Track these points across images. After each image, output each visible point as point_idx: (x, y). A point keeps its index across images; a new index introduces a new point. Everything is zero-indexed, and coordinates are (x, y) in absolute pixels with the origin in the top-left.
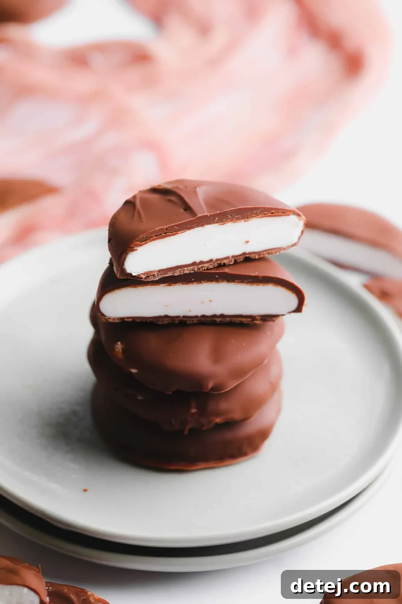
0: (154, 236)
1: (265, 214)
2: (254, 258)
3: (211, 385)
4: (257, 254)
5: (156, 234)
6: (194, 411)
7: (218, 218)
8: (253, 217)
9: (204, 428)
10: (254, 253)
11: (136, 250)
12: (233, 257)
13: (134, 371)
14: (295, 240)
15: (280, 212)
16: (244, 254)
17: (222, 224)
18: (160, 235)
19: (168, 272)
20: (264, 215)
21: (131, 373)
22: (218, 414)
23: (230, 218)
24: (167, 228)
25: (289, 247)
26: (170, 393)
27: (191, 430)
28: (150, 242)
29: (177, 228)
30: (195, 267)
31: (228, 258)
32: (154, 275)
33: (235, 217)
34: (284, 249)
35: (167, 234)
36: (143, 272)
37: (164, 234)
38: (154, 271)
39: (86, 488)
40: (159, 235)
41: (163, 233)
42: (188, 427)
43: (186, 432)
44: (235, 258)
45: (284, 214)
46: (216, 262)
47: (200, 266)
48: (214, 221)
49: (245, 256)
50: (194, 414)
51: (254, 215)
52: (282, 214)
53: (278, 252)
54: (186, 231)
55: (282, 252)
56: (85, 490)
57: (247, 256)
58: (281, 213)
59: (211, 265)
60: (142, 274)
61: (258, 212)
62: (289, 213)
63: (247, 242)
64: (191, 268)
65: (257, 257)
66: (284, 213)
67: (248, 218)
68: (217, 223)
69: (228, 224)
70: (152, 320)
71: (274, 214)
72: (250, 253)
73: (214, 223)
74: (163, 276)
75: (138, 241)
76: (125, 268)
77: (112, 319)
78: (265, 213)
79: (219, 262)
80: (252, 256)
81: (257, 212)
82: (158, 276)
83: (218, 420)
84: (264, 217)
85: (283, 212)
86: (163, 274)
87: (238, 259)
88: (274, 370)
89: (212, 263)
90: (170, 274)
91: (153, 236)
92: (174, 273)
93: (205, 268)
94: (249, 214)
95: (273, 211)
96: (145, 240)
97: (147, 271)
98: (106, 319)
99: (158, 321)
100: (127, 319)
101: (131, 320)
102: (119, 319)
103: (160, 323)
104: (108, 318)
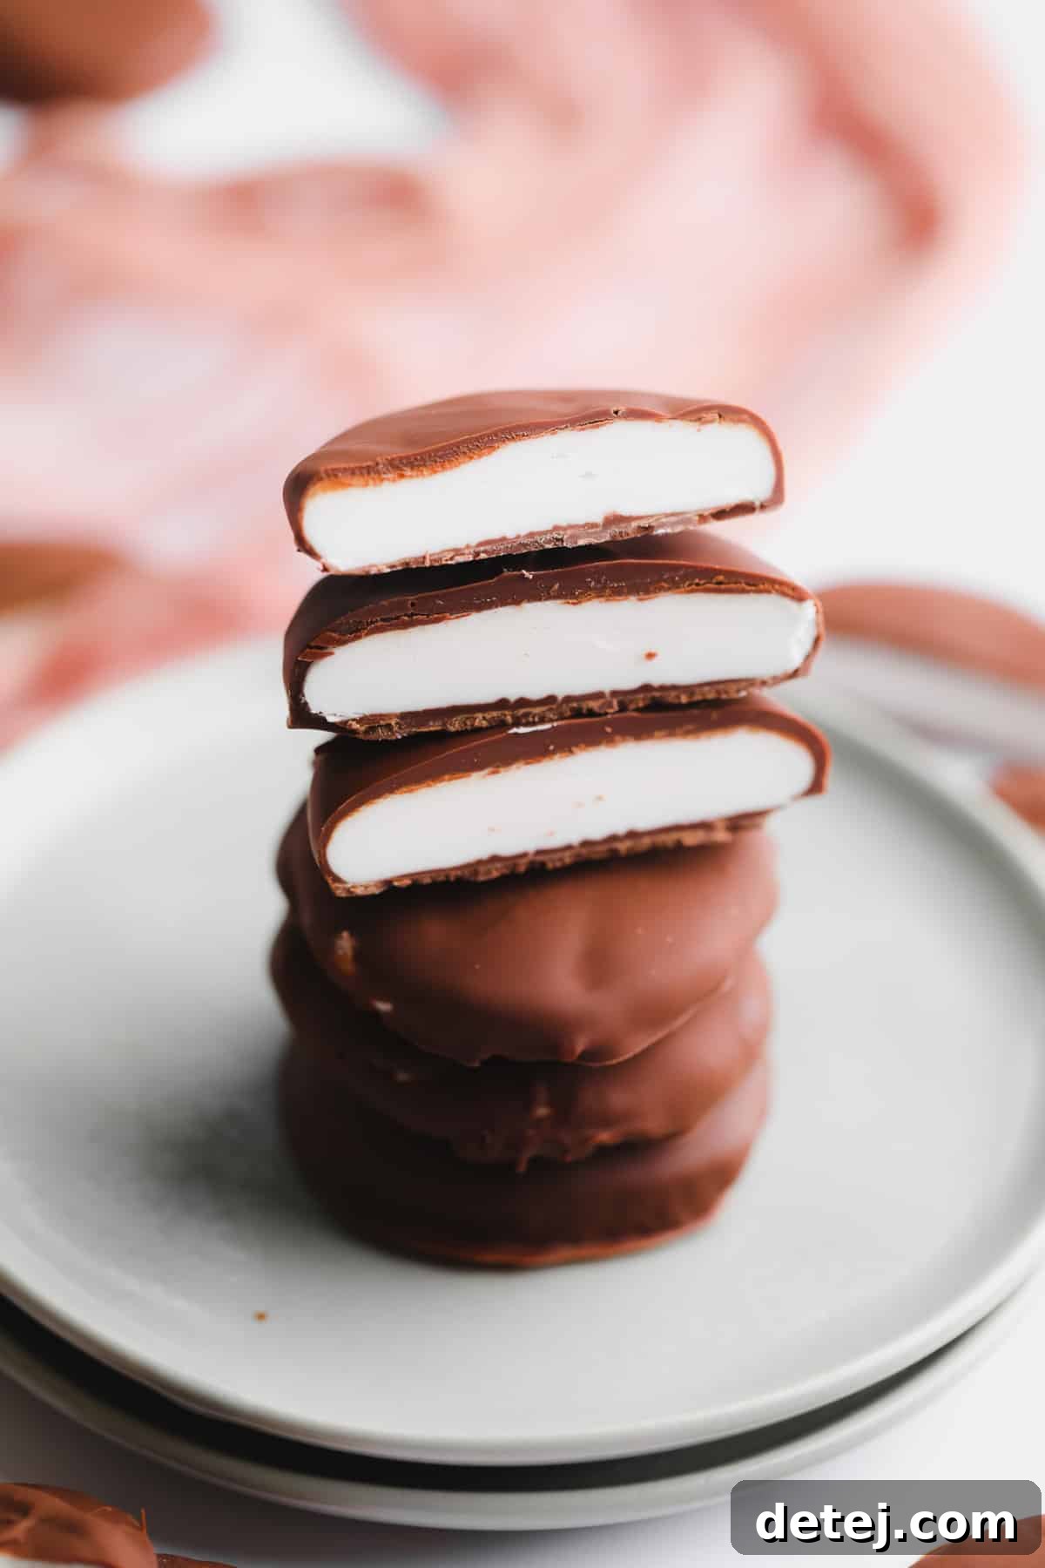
0: (379, 619)
1: (697, 584)
2: (676, 701)
3: (581, 1045)
4: (684, 692)
5: (383, 617)
6: (542, 1111)
7: (560, 586)
8: (661, 589)
9: (569, 1158)
10: (674, 688)
11: (331, 654)
12: (614, 693)
13: (383, 1007)
14: (796, 660)
15: (743, 581)
16: (646, 688)
17: (574, 604)
18: (397, 618)
19: (428, 721)
20: (694, 587)
21: (377, 1014)
22: (606, 1121)
23: (595, 588)
24: (415, 601)
25: (777, 680)
26: (477, 1065)
27: (534, 1161)
28: (367, 635)
29: (442, 603)
30: (507, 712)
31: (598, 695)
32: (389, 726)
33: (610, 588)
34: (764, 683)
35: (415, 617)
36: (357, 717)
37: (406, 618)
38: (389, 716)
39: (262, 1311)
40: (392, 619)
41: (405, 615)
42: (528, 1153)
43: (522, 1168)
44: (621, 698)
45: (753, 588)
46: (564, 706)
47: (522, 711)
48: (549, 594)
49: (649, 695)
50: (540, 1120)
51: (666, 585)
52: (749, 588)
53: (745, 689)
54: (468, 615)
55: (756, 691)
56: (261, 1317)
57: (657, 694)
58: (744, 585)
59: (551, 710)
60: (354, 720)
61: (677, 578)
62: (767, 586)
63: (650, 656)
64: (495, 714)
65: (684, 699)
66: (754, 585)
67: (647, 592)
68: (558, 596)
69: (589, 603)
70: (459, 873)
71: (723, 587)
72: (663, 688)
73: (549, 597)
74: (414, 730)
75: (334, 631)
76: (308, 701)
77: (362, 886)
78: (697, 581)
79: (575, 705)
80: (671, 697)
81: (673, 578)
82: (400, 728)
83: (605, 1137)
84: (692, 591)
85: (752, 583)
86: (413, 724)
87: (631, 701)
88: (750, 1009)
89: (554, 706)
90: (434, 727)
91: (377, 621)
92: (444, 724)
93: (534, 717)
94: (649, 580)
95: (721, 578)
96: (355, 629)
97: (367, 714)
98: (348, 891)
99: (476, 873)
100: (397, 881)
101: (408, 882)
102: (379, 885)
103: (482, 878)
104: (353, 887)
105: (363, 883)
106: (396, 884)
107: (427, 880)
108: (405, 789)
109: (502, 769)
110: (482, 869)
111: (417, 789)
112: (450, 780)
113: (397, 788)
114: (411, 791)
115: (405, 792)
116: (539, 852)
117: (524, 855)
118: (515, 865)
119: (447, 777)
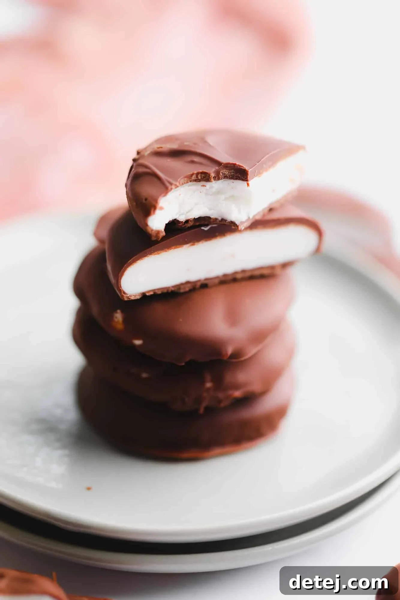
3: (230, 350)
6: (209, 385)
9: (222, 405)
21: (134, 346)
22: (237, 387)
26: (183, 364)
27: (207, 409)
39: (89, 485)
42: (204, 404)
43: (202, 411)
50: (209, 389)
56: (89, 489)
70: (173, 289)
77: (133, 295)
83: (237, 394)
98: (128, 298)
99: (180, 289)
100: (148, 293)
101: (152, 293)
102: (140, 295)
103: (182, 291)
104: (130, 296)
105: (134, 294)
106: (147, 294)
107: (159, 292)
108: (156, 253)
109: (196, 243)
110: (182, 287)
111: (161, 253)
112: (175, 248)
113: (153, 253)
114: (158, 254)
115: (156, 254)
116: (206, 279)
117: (199, 281)
118: (196, 285)
119: (173, 247)
